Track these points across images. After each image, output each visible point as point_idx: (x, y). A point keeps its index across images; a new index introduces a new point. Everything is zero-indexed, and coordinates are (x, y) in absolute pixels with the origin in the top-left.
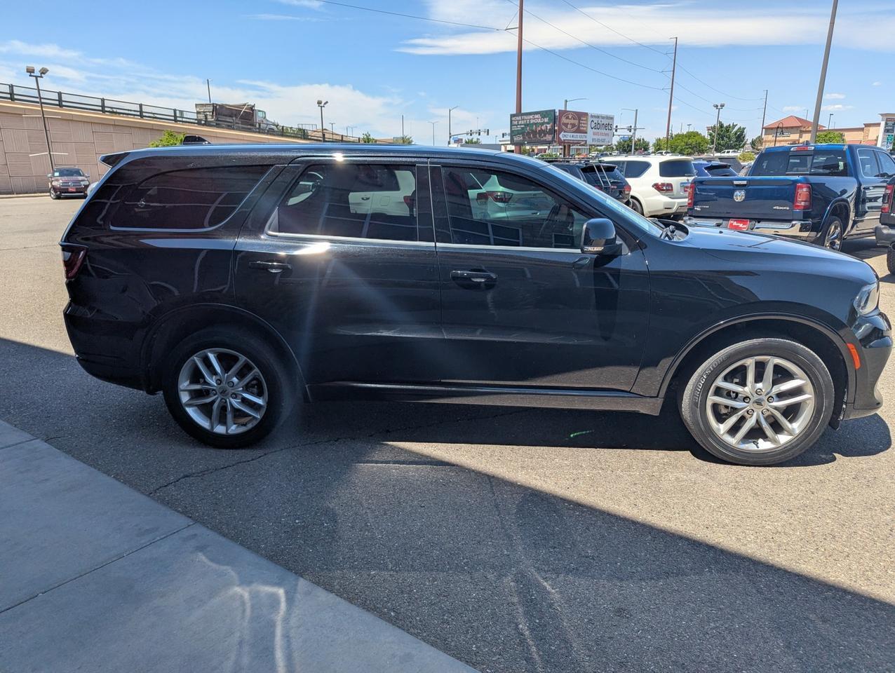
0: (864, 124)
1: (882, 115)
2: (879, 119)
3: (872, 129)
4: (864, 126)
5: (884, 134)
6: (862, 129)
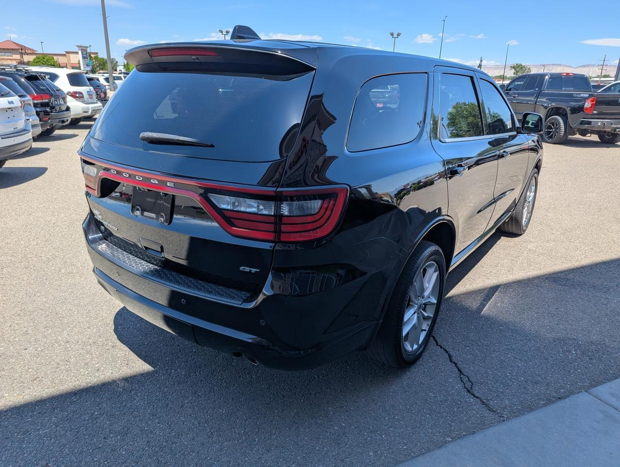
0: (65, 52)
1: (78, 46)
2: (76, 49)
3: (71, 55)
4: (65, 53)
5: (83, 60)
6: (64, 55)
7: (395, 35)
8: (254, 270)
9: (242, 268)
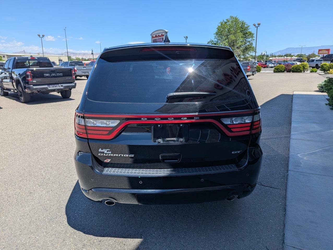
7: (41, 36)
8: (239, 152)
9: (233, 153)
